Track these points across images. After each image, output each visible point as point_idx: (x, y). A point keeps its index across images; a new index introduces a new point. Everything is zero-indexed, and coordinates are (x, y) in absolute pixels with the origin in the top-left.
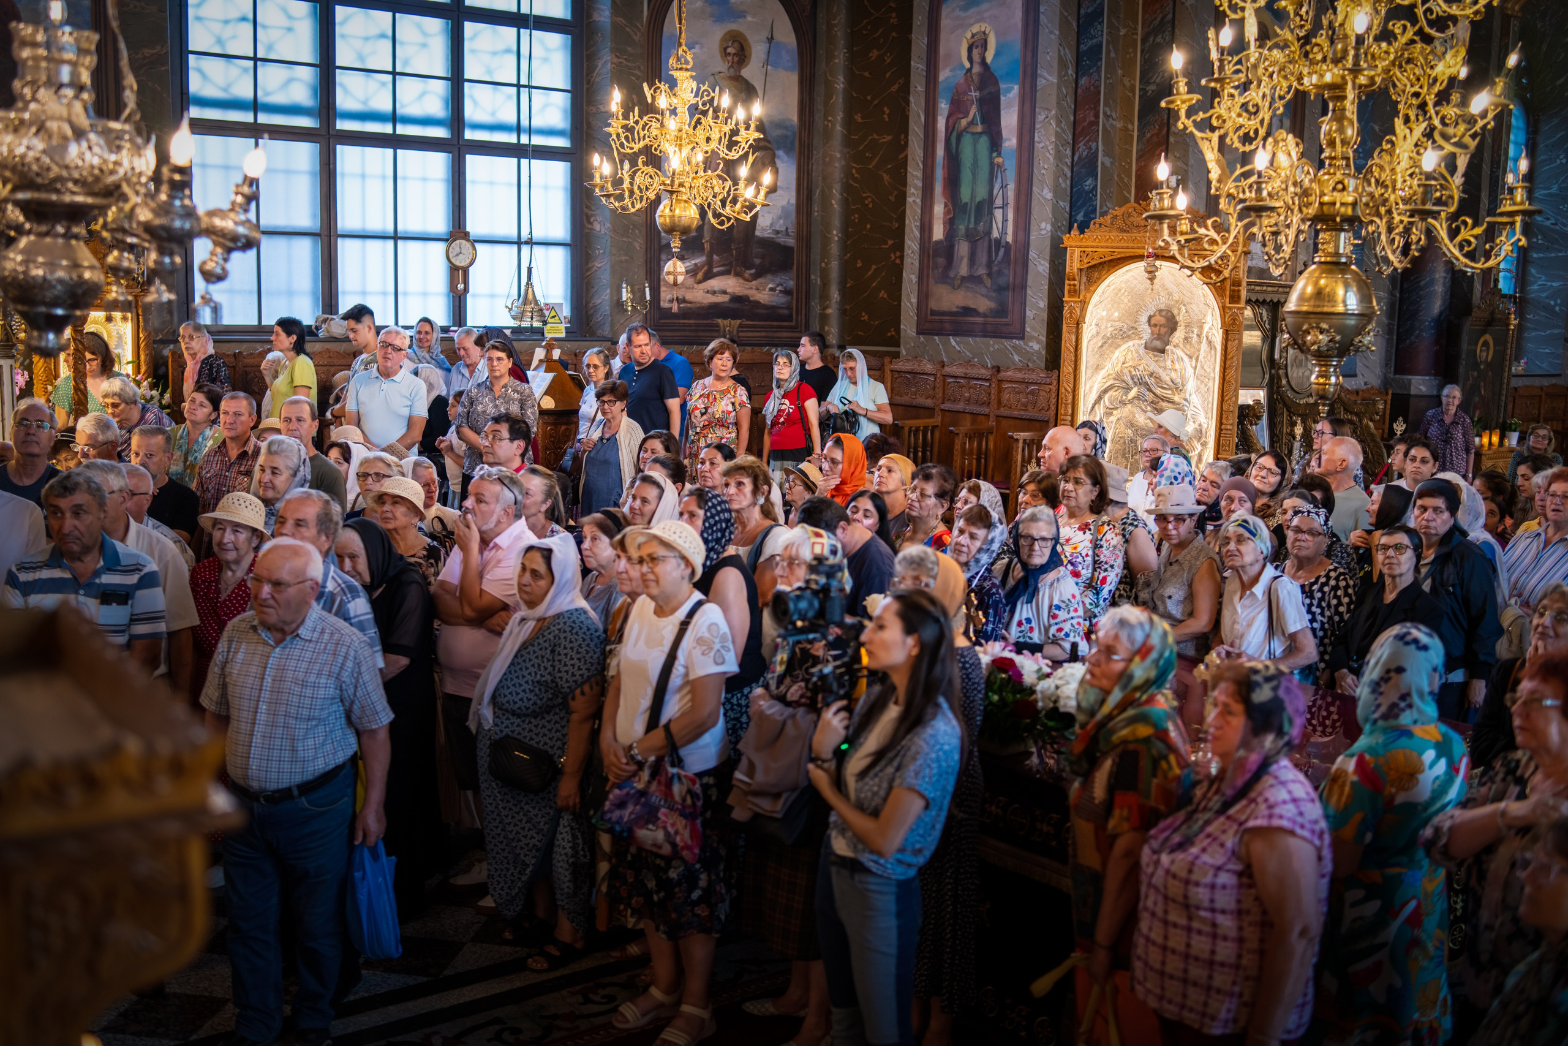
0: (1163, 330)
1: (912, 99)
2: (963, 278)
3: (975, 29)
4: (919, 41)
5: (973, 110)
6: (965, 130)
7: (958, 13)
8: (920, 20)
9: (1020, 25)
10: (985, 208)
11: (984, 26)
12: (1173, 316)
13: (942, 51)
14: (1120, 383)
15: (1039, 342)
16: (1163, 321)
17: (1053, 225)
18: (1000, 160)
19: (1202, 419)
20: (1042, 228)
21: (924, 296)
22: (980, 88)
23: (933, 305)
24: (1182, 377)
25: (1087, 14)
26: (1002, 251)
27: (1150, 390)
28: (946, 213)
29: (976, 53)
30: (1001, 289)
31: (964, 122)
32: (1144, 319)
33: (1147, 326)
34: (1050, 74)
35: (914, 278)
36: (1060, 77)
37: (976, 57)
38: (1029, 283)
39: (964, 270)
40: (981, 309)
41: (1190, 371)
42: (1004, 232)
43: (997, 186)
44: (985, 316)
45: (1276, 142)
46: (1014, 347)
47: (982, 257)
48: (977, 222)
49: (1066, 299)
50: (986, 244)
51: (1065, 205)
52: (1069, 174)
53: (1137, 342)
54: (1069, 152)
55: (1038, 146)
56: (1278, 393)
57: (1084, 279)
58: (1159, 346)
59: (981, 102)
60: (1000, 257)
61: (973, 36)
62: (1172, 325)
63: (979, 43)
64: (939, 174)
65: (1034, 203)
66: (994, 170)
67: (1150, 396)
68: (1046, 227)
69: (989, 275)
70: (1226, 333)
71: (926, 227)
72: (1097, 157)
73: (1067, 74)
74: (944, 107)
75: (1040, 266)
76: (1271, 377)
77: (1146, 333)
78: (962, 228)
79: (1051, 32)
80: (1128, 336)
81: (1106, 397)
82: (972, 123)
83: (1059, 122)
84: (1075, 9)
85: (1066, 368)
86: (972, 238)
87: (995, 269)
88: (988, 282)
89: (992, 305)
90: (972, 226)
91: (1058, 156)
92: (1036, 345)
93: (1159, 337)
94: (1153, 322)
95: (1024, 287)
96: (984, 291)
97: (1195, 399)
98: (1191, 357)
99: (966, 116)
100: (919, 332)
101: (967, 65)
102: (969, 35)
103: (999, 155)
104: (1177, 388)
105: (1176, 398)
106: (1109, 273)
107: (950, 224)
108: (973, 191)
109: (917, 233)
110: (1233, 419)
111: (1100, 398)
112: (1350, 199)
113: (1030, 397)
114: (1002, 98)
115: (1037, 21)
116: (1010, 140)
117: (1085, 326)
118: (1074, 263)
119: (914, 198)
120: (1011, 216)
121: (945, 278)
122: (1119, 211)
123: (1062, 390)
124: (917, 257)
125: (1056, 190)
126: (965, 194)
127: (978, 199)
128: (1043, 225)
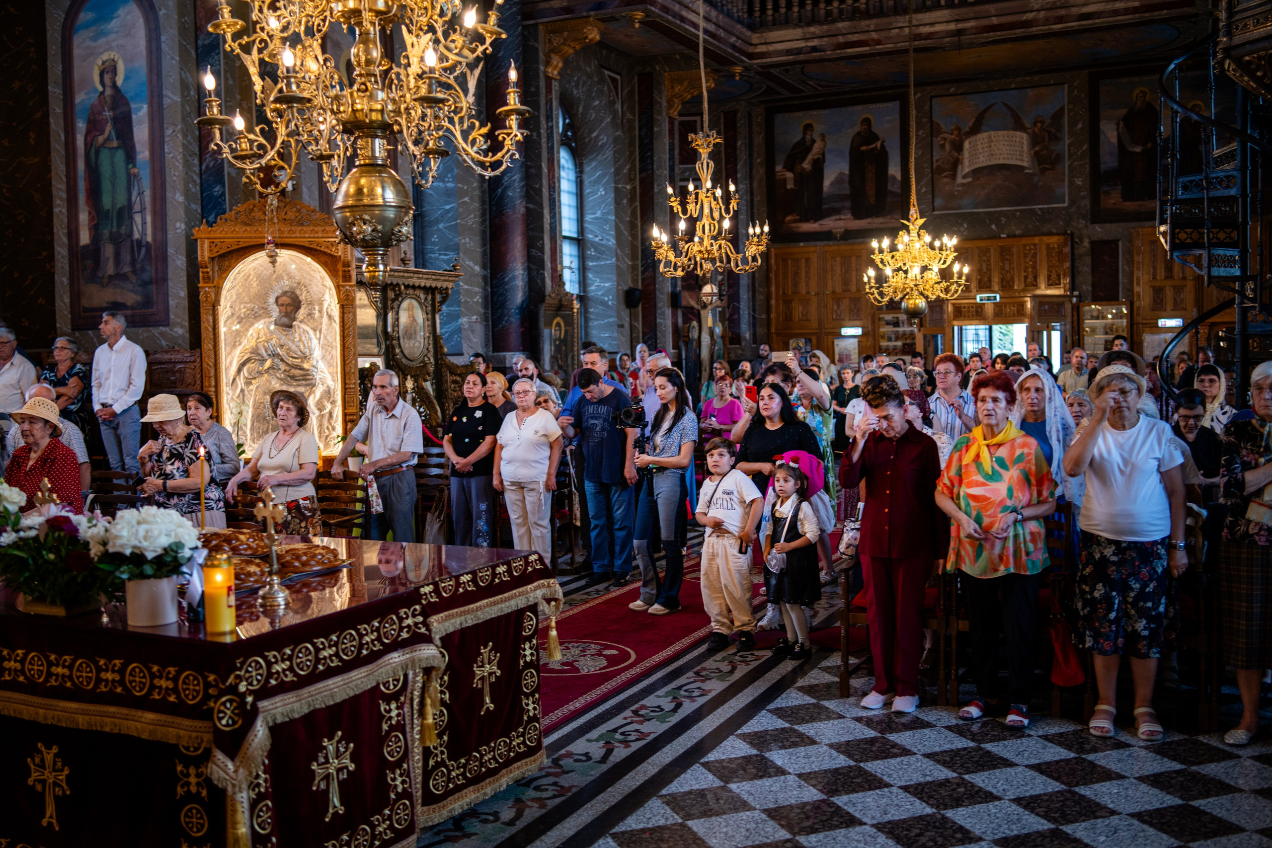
0: (290, 309)
1: (51, 121)
2: (111, 277)
3: (105, 57)
4: (55, 68)
5: (109, 128)
6: (103, 145)
7: (88, 43)
8: (54, 49)
9: (144, 53)
10: (125, 213)
11: (112, 55)
12: (297, 297)
13: (77, 76)
14: (254, 356)
15: (182, 327)
16: (288, 300)
17: (186, 224)
18: (136, 170)
19: (330, 383)
20: (177, 227)
21: (76, 295)
22: (113, 108)
23: (85, 303)
24: (310, 349)
25: (204, 46)
26: (143, 250)
27: (282, 360)
28: (91, 220)
29: (107, 77)
30: (145, 284)
31: (101, 139)
32: (272, 300)
33: (275, 306)
34: (173, 94)
35: (66, 280)
36: (183, 97)
37: (108, 81)
38: (170, 276)
39: (110, 269)
40: (129, 304)
41: (315, 342)
42: (144, 233)
43: (135, 194)
44: (133, 308)
45: (304, 47)
46: (162, 334)
47: (126, 257)
48: (119, 226)
49: (200, 285)
50: (129, 245)
51: (197, 207)
52: (198, 181)
53: (267, 320)
54: (196, 162)
55: (169, 157)
56: (394, 360)
57: (216, 268)
58: (287, 321)
59: (115, 120)
60: (142, 256)
61: (104, 63)
62: (296, 304)
63: (109, 69)
64: (82, 185)
65: (169, 206)
66: (131, 179)
67: (283, 367)
68: (181, 226)
69: (134, 272)
70: (342, 307)
71: (73, 234)
72: (223, 167)
73: (189, 94)
74: (81, 126)
75: (178, 262)
76: (387, 347)
77: (275, 312)
78: (106, 232)
79: (172, 58)
80: (260, 315)
81: (245, 369)
82: (108, 139)
83: (185, 136)
84: (193, 40)
85: (207, 346)
86: (116, 239)
87: (138, 266)
88: (133, 279)
89: (139, 298)
90: (115, 230)
91: (187, 164)
92: (181, 330)
93: (287, 315)
94: (280, 302)
95: (165, 279)
96: (130, 286)
97: (321, 365)
98: (315, 330)
99: (102, 133)
100: (74, 329)
101: (100, 89)
102: (100, 62)
103: (135, 166)
104: (305, 357)
105: (306, 366)
106: (238, 261)
107: (95, 229)
108: (113, 198)
109: (65, 240)
110: (355, 380)
111: (239, 370)
112: (379, 107)
113: (178, 375)
114: (134, 116)
115: (159, 49)
116: (143, 154)
117: (220, 309)
118: (204, 253)
119: (60, 209)
120: (149, 219)
121: (94, 278)
122: (241, 207)
123: (205, 365)
124: (66, 261)
125: (187, 194)
126: (107, 201)
127: (118, 206)
128: (178, 225)
